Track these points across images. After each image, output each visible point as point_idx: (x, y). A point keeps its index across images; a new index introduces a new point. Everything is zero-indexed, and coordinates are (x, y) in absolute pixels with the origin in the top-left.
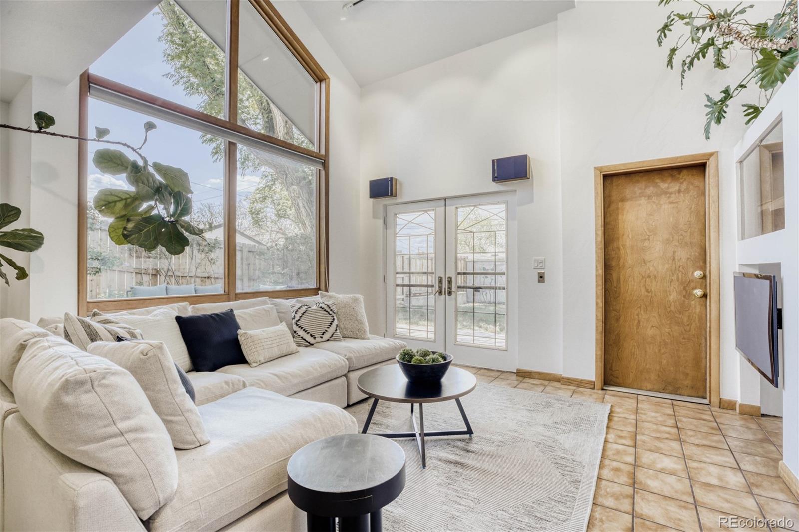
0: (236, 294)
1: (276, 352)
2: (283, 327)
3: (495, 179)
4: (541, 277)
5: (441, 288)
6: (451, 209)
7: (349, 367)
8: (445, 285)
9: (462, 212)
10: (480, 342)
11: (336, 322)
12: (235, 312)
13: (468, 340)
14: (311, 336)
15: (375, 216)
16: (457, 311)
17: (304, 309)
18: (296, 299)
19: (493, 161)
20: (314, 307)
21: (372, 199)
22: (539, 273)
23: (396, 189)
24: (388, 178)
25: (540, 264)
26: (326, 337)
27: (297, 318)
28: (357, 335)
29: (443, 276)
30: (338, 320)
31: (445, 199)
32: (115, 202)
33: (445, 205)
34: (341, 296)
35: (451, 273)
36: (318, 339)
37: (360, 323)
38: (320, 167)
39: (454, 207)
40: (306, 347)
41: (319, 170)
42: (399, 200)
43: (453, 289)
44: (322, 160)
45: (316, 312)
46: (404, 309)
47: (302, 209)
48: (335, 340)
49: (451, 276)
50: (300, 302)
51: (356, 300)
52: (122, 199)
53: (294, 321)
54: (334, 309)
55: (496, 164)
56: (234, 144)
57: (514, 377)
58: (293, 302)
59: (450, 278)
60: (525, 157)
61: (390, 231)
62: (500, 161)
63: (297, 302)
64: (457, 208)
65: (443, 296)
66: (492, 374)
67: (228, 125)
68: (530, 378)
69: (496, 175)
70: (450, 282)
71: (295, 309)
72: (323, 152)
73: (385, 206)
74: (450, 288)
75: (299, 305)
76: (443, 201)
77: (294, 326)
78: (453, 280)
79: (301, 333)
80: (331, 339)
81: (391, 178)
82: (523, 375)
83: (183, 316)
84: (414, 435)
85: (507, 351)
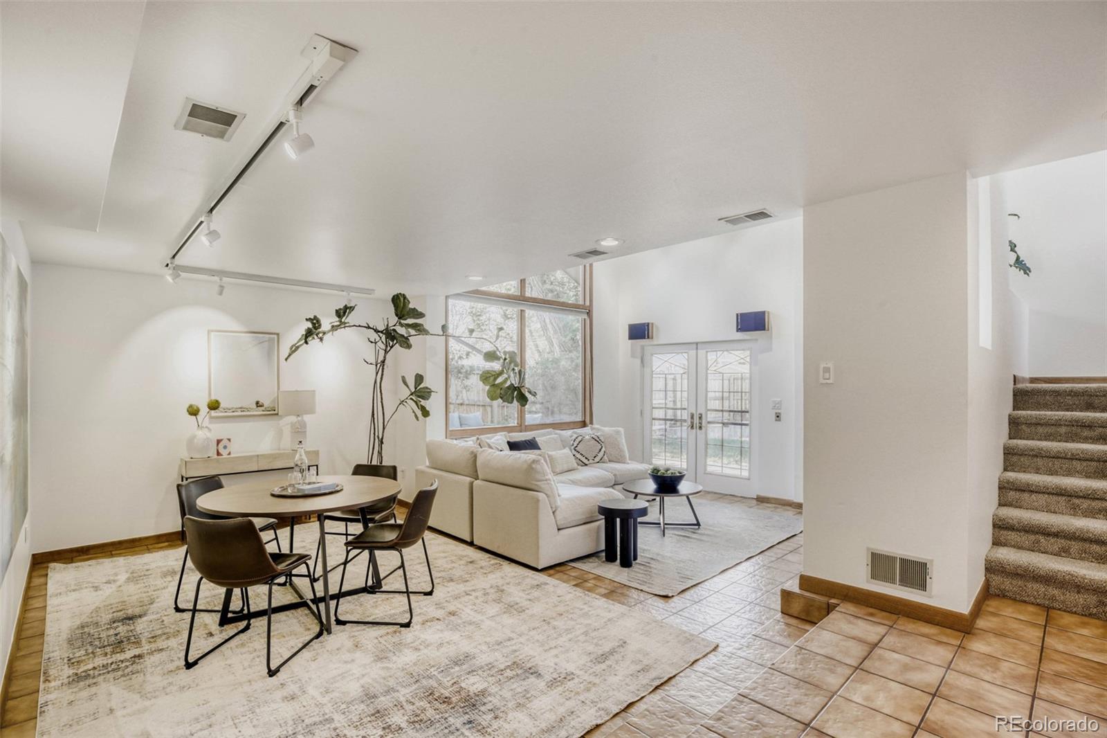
0: (526, 426)
1: (566, 468)
2: (567, 451)
3: (738, 330)
4: (778, 417)
5: (692, 423)
6: (701, 353)
7: (615, 481)
8: (696, 420)
9: (712, 357)
10: (727, 471)
11: (603, 449)
12: (537, 439)
13: (717, 470)
14: (586, 458)
15: (633, 356)
16: (707, 444)
17: (580, 438)
18: (572, 431)
19: (737, 314)
20: (587, 437)
21: (630, 341)
22: (776, 413)
23: (652, 333)
24: (645, 324)
25: (777, 405)
26: (597, 459)
27: (575, 445)
28: (620, 460)
29: (694, 412)
30: (605, 447)
31: (697, 344)
32: (490, 377)
33: (697, 348)
34: (606, 429)
35: (701, 410)
36: (591, 461)
37: (621, 451)
38: (585, 316)
39: (704, 351)
40: (582, 466)
41: (585, 319)
42: (655, 342)
43: (703, 424)
44: (588, 311)
45: (589, 441)
46: (660, 440)
47: (549, 326)
48: (603, 462)
49: (701, 412)
50: (576, 433)
51: (618, 432)
52: (493, 376)
53: (573, 447)
54: (602, 438)
55: (739, 317)
56: (524, 311)
57: (755, 502)
58: (569, 432)
59: (701, 414)
60: (764, 313)
61: (647, 370)
62: (742, 315)
63: (574, 432)
64: (707, 352)
65: (694, 431)
66: (736, 499)
67: (521, 298)
68: (768, 503)
69: (739, 327)
70: (700, 418)
71: (574, 438)
72: (588, 303)
73: (643, 348)
74: (700, 423)
75: (575, 436)
76: (695, 346)
77: (573, 451)
78: (704, 416)
79: (578, 456)
80: (601, 461)
81: (648, 324)
82: (761, 500)
83: (511, 441)
84: (659, 524)
85: (749, 479)
